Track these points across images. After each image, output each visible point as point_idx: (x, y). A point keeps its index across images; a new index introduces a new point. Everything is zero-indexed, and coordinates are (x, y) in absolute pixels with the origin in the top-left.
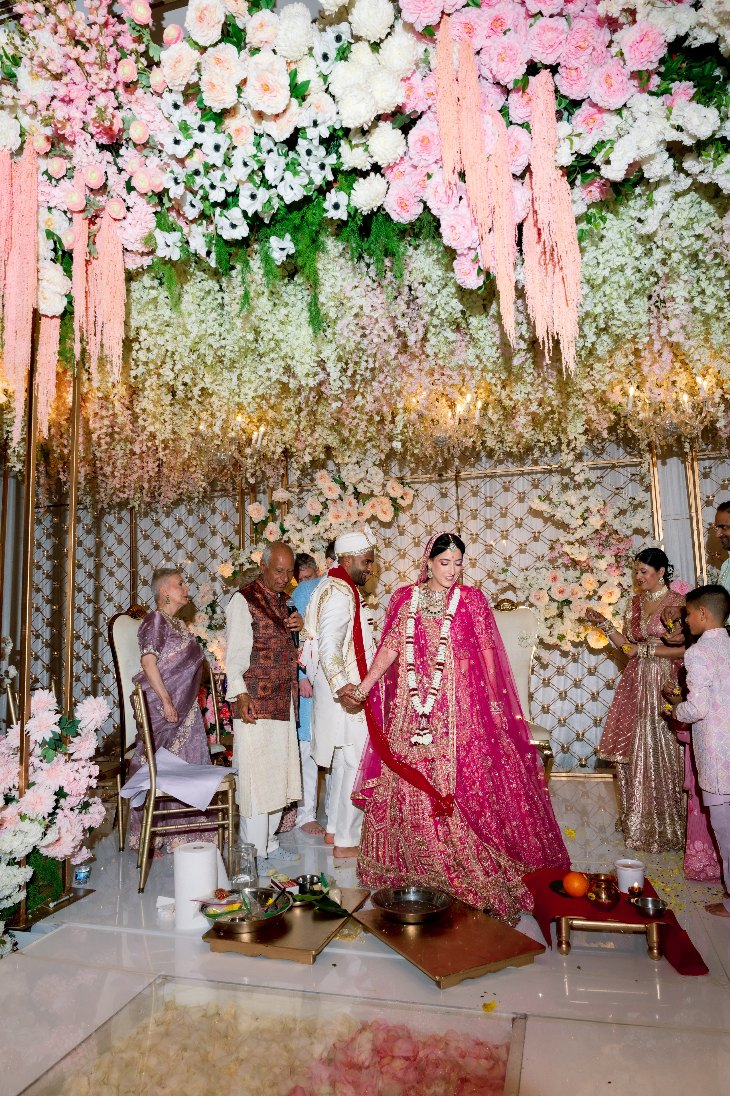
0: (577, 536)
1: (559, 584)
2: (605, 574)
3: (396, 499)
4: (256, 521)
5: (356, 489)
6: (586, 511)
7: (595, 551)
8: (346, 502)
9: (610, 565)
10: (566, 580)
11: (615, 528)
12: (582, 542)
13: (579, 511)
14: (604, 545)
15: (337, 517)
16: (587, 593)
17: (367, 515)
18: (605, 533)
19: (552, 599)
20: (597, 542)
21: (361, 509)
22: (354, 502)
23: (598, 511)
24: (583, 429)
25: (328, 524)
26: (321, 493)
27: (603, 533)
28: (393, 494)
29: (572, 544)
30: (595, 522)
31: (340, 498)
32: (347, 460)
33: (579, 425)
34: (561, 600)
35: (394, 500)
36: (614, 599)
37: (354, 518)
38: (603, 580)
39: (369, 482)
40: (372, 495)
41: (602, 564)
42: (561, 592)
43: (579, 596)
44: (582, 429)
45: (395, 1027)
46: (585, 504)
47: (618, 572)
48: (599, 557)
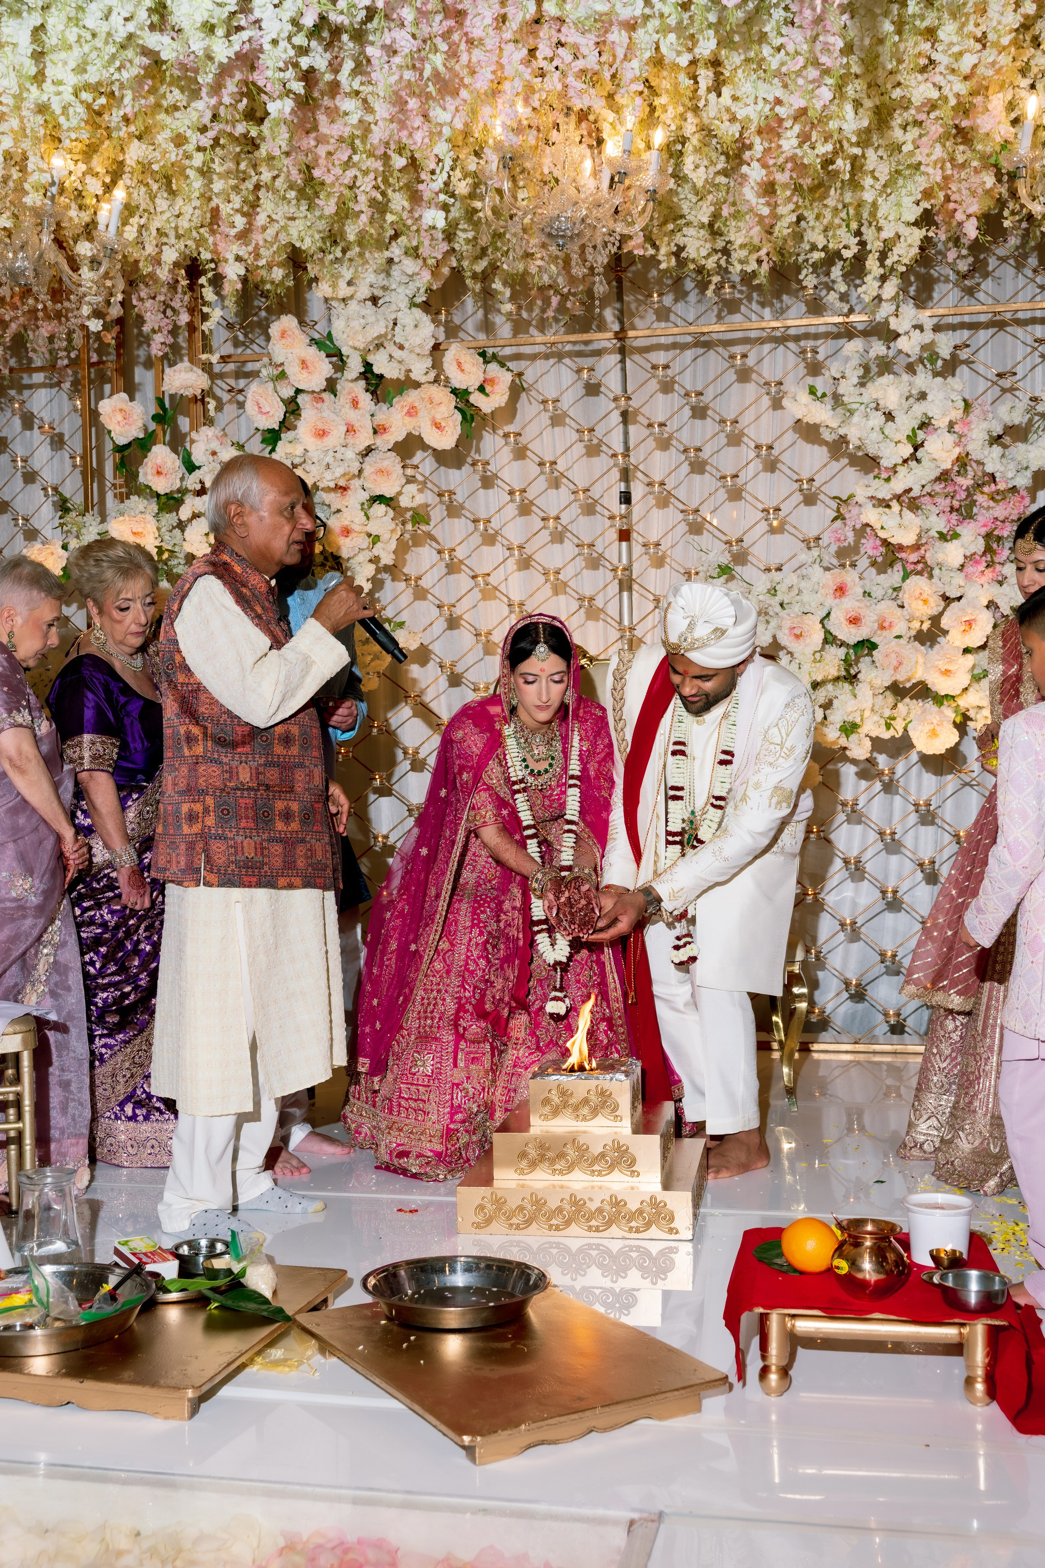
0: (898, 485)
1: (850, 604)
2: (959, 579)
3: (466, 392)
4: (122, 441)
5: (368, 366)
6: (923, 426)
7: (939, 524)
8: (344, 398)
9: (971, 558)
10: (867, 594)
11: (989, 469)
12: (909, 502)
13: (905, 423)
14: (961, 511)
15: (322, 434)
16: (916, 625)
17: (397, 434)
18: (966, 482)
19: (829, 639)
20: (944, 503)
21: (380, 418)
22: (366, 399)
23: (951, 425)
24: (918, 211)
25: (299, 451)
26: (283, 375)
27: (960, 480)
28: (459, 380)
29: (885, 504)
30: (941, 452)
31: (330, 387)
32: (344, 291)
33: (908, 201)
34: (852, 641)
35: (460, 394)
36: (976, 638)
37: (364, 439)
38: (953, 594)
39: (401, 347)
40: (408, 384)
41: (953, 554)
42: (854, 621)
43: (896, 631)
44: (912, 213)
45: (360, 1542)
46: (920, 409)
47: (988, 575)
48: (947, 537)
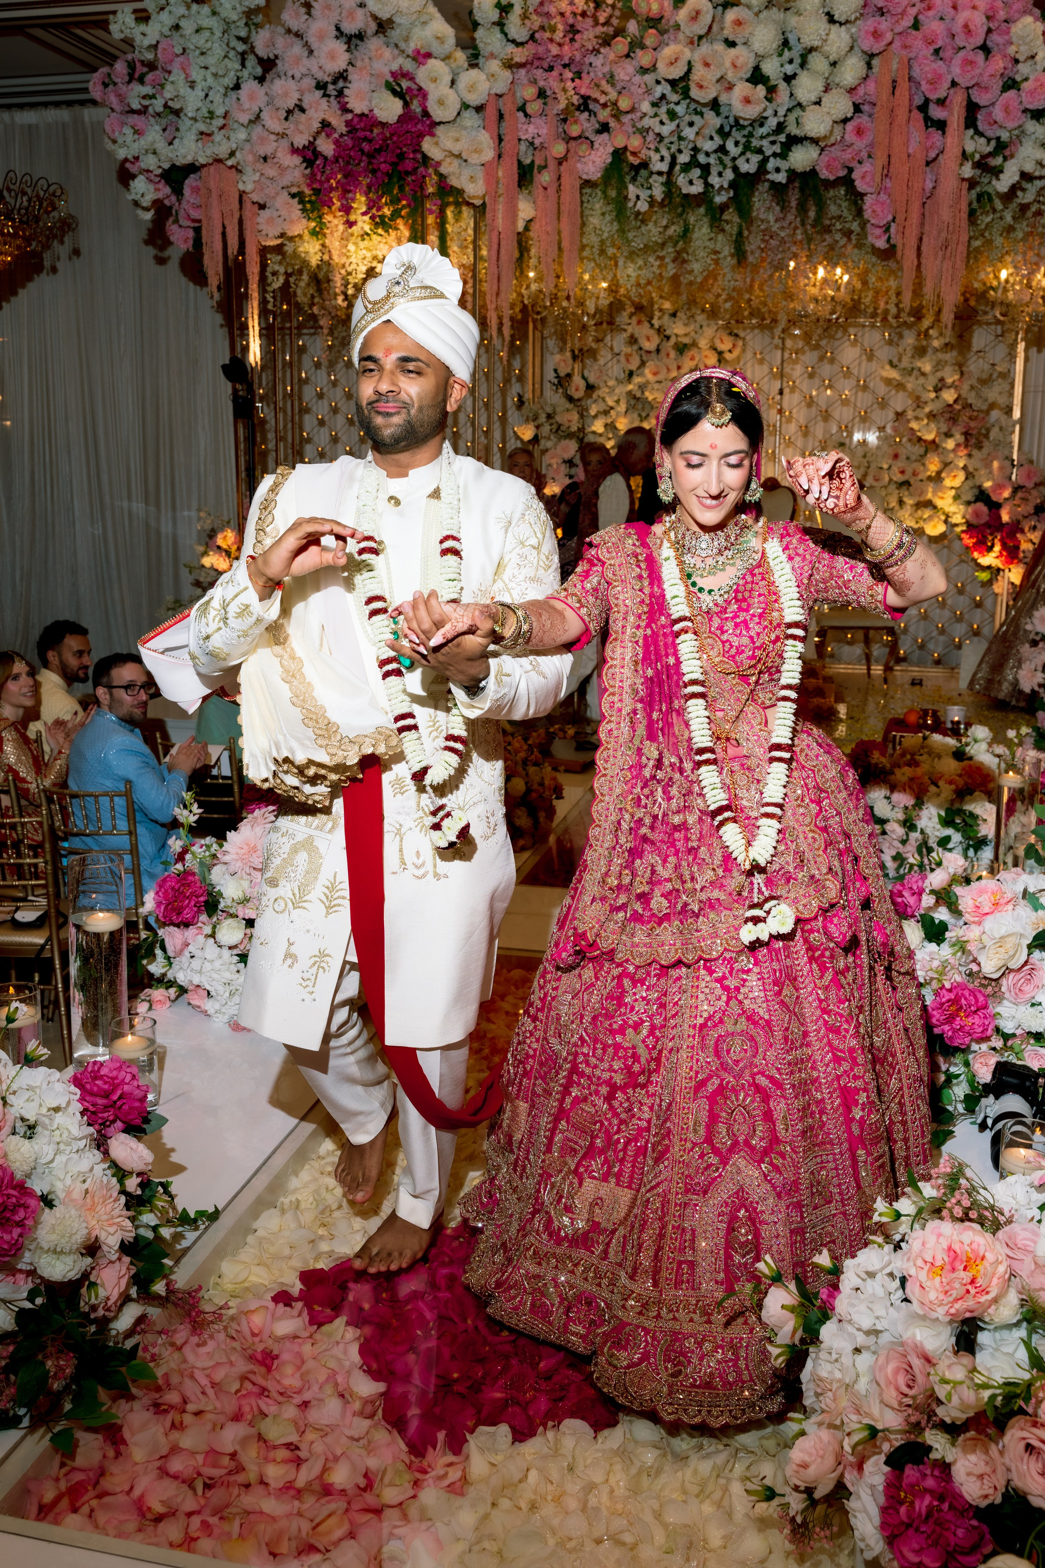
0: (927, 410)
1: (900, 463)
2: (952, 455)
6: (940, 382)
7: (944, 428)
8: (663, 353)
9: (958, 445)
10: (908, 459)
11: (969, 401)
12: (932, 416)
13: (932, 381)
14: (954, 419)
15: (656, 373)
16: (930, 474)
18: (958, 407)
20: (948, 417)
21: (679, 362)
22: (673, 353)
23: (954, 383)
25: (643, 379)
26: (635, 340)
27: (955, 407)
28: (720, 346)
29: (921, 419)
30: (949, 396)
31: (658, 350)
34: (900, 481)
35: (720, 353)
36: (957, 483)
37: (672, 372)
38: (948, 461)
40: (694, 345)
41: (950, 444)
42: (902, 472)
43: (921, 477)
46: (939, 375)
47: (966, 452)
48: (948, 435)
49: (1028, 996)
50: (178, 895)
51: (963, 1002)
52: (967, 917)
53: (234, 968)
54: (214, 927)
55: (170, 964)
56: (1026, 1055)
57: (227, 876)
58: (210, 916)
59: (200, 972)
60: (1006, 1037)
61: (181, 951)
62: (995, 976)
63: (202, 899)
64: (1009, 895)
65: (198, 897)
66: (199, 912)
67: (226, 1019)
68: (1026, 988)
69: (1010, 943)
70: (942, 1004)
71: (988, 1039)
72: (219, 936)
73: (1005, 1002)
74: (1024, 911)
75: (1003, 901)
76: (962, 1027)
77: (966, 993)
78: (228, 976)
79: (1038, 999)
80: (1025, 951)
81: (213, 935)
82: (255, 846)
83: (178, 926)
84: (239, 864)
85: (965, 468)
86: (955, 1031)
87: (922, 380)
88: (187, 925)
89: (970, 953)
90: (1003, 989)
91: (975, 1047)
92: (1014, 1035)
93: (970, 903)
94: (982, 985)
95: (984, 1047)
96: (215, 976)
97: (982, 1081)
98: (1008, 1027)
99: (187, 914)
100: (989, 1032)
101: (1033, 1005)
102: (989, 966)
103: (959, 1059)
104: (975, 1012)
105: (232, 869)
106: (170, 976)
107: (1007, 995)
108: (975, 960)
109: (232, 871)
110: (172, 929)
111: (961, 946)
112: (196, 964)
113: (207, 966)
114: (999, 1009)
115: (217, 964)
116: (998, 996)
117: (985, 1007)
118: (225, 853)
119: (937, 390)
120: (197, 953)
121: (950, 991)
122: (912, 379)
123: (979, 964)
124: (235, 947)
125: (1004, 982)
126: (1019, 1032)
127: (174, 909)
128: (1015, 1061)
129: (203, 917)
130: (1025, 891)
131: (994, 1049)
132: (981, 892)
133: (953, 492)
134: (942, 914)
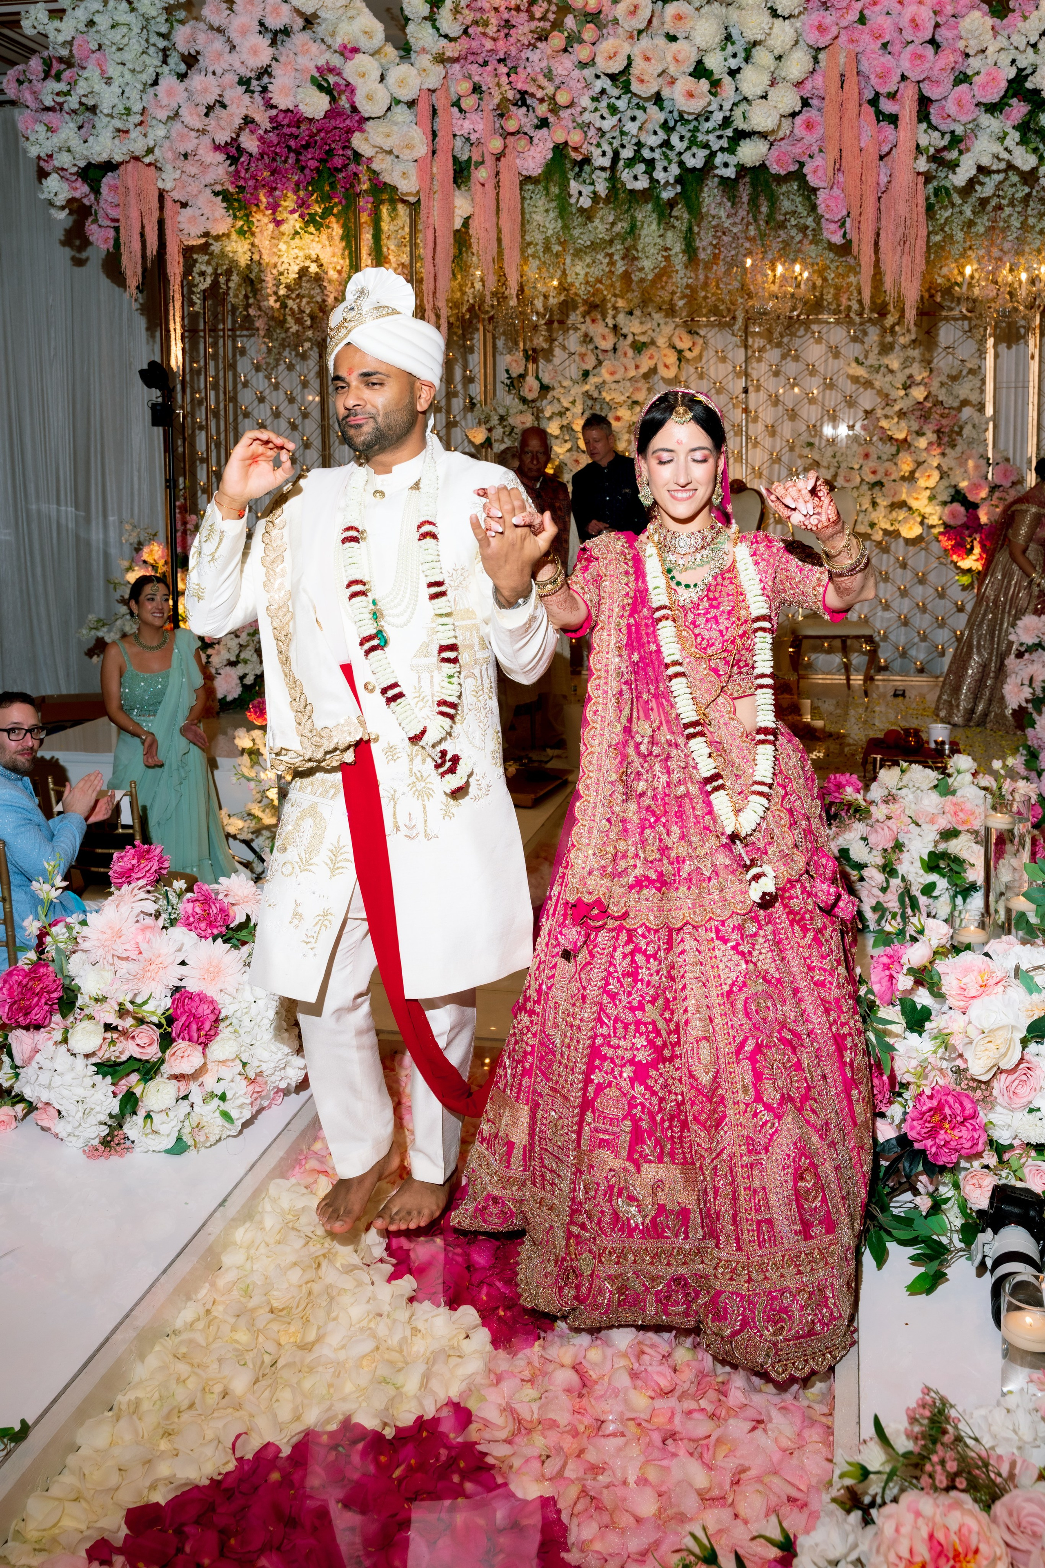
0: (897, 408)
1: (872, 463)
2: (925, 454)
3: (683, 351)
4: (514, 375)
5: (634, 337)
6: (909, 379)
7: (915, 426)
8: (620, 352)
9: (931, 444)
10: (879, 458)
11: (940, 398)
12: (901, 414)
13: (901, 378)
14: (925, 417)
15: (613, 373)
16: (902, 474)
17: (645, 370)
18: (929, 405)
20: (918, 415)
21: (637, 362)
22: (632, 353)
23: (924, 379)
26: (591, 341)
27: (926, 404)
28: (680, 346)
29: (891, 417)
30: (918, 393)
31: (615, 349)
34: (872, 483)
35: (680, 352)
36: (931, 483)
37: (631, 372)
38: (921, 460)
39: (653, 331)
40: (653, 345)
41: (922, 443)
42: (874, 472)
43: (893, 477)
47: (939, 451)
48: (920, 433)
49: (1024, 1101)
50: (26, 991)
51: (947, 1111)
52: (951, 1001)
53: (89, 1082)
54: (66, 1031)
55: (17, 1075)
56: (1026, 1170)
57: (88, 967)
58: (64, 1016)
59: (49, 1087)
60: (1000, 1150)
61: (31, 1058)
62: (985, 1078)
63: (55, 995)
64: (1000, 974)
65: (49, 993)
66: (51, 1012)
67: (80, 1143)
68: (1021, 1091)
69: (1001, 1038)
70: (923, 1114)
71: (979, 1155)
72: (71, 1041)
73: (998, 1108)
74: (1017, 992)
75: (992, 982)
76: (947, 1143)
77: (950, 1099)
78: (80, 1092)
79: (1036, 1104)
80: (1019, 1047)
81: (65, 1041)
82: (120, 930)
83: (27, 1028)
84: (101, 952)
85: (939, 467)
86: (939, 1147)
87: (889, 378)
88: (38, 1027)
89: (954, 1048)
90: (995, 1093)
91: (963, 1164)
92: (1011, 1147)
93: (955, 983)
94: (970, 1088)
95: (976, 1164)
96: (65, 1092)
97: (976, 1207)
98: (1003, 1137)
99: (36, 1015)
100: (980, 1147)
101: (1031, 1111)
102: (978, 1067)
103: (947, 1178)
104: (962, 1123)
105: (93, 957)
106: (16, 1090)
107: (1000, 1100)
108: (961, 1056)
109: (92, 960)
110: (19, 1032)
111: (944, 1040)
112: (44, 1077)
113: (57, 1080)
114: (992, 1117)
115: (68, 1078)
116: (988, 1101)
117: (974, 1116)
118: (85, 938)
119: (906, 387)
120: (46, 1064)
121: (931, 1097)
122: (879, 376)
123: (966, 1061)
124: (94, 1054)
125: (995, 1084)
126: (1016, 1142)
127: (20, 1009)
128: (1013, 1182)
129: (57, 1017)
130: (1017, 969)
131: (987, 1167)
132: (967, 971)
133: (928, 492)
134: (923, 997)
